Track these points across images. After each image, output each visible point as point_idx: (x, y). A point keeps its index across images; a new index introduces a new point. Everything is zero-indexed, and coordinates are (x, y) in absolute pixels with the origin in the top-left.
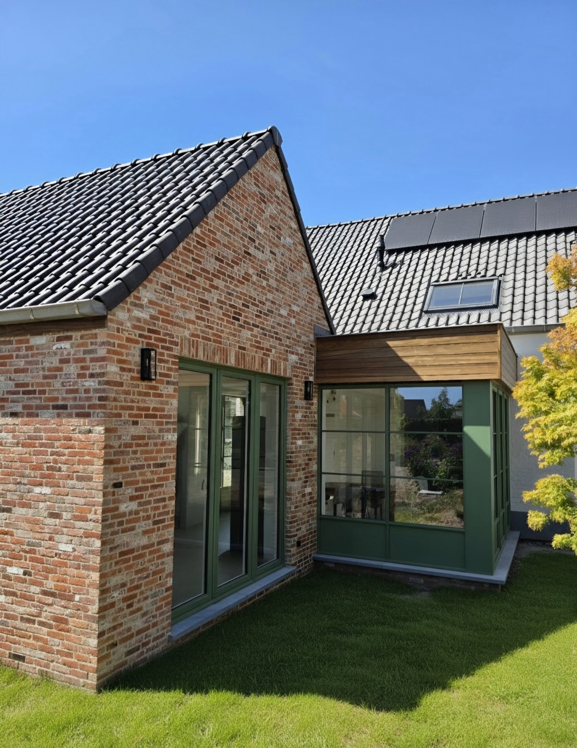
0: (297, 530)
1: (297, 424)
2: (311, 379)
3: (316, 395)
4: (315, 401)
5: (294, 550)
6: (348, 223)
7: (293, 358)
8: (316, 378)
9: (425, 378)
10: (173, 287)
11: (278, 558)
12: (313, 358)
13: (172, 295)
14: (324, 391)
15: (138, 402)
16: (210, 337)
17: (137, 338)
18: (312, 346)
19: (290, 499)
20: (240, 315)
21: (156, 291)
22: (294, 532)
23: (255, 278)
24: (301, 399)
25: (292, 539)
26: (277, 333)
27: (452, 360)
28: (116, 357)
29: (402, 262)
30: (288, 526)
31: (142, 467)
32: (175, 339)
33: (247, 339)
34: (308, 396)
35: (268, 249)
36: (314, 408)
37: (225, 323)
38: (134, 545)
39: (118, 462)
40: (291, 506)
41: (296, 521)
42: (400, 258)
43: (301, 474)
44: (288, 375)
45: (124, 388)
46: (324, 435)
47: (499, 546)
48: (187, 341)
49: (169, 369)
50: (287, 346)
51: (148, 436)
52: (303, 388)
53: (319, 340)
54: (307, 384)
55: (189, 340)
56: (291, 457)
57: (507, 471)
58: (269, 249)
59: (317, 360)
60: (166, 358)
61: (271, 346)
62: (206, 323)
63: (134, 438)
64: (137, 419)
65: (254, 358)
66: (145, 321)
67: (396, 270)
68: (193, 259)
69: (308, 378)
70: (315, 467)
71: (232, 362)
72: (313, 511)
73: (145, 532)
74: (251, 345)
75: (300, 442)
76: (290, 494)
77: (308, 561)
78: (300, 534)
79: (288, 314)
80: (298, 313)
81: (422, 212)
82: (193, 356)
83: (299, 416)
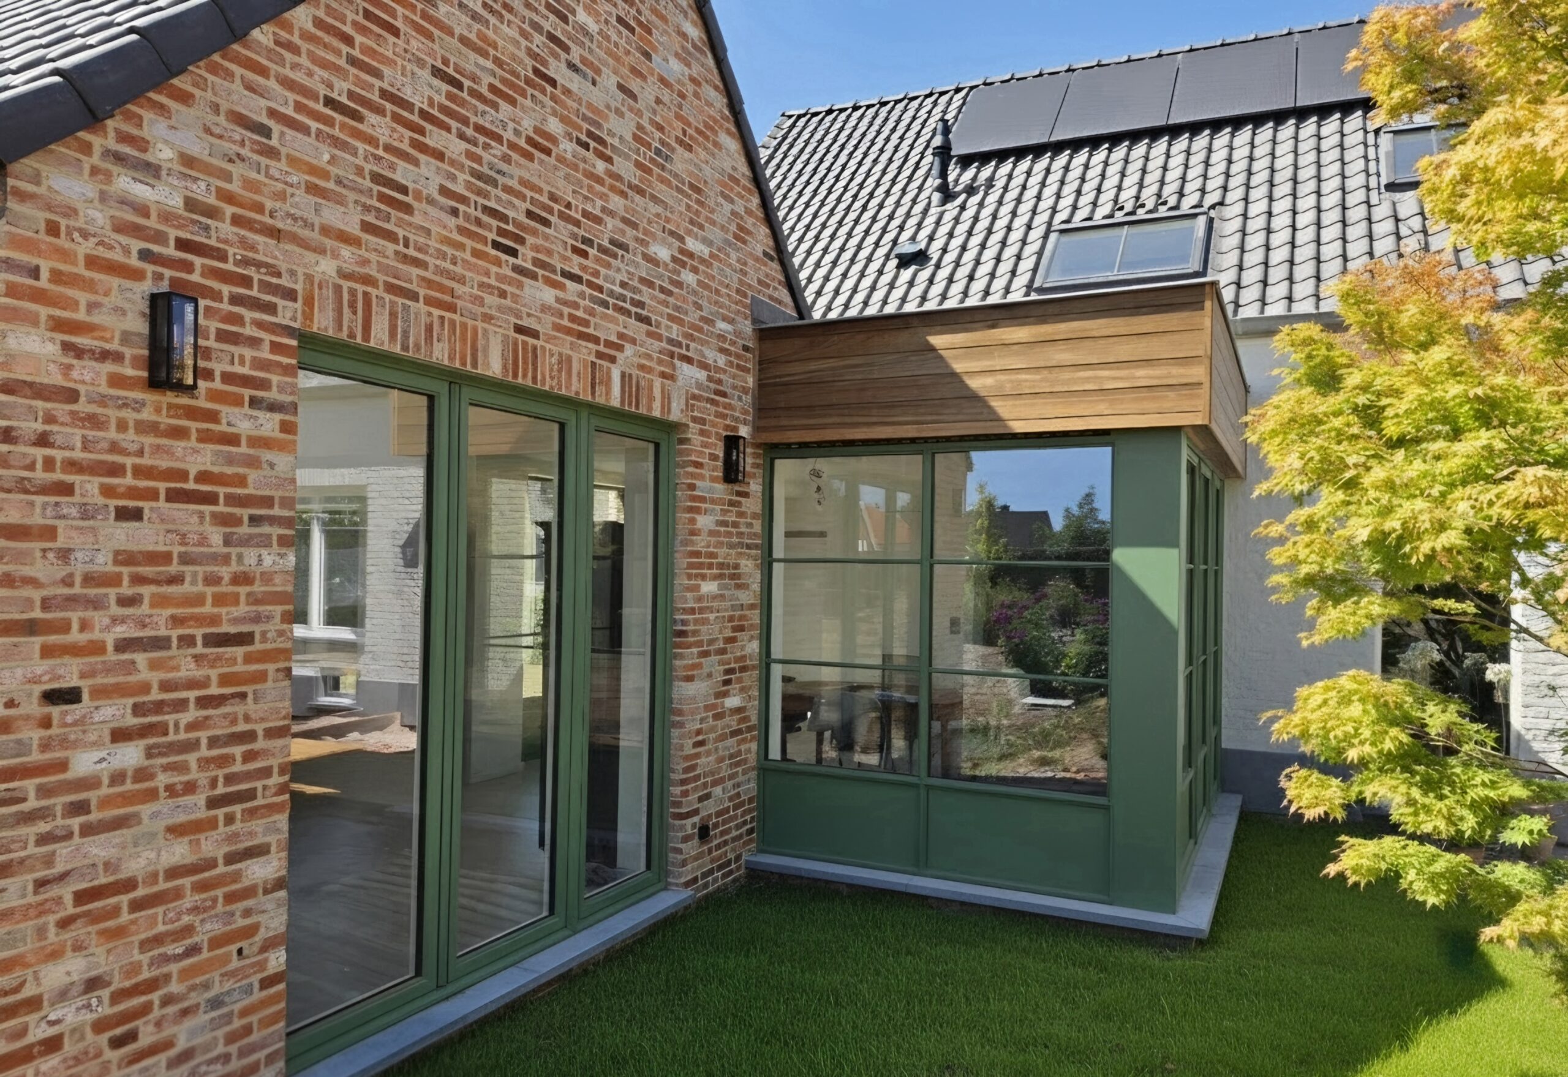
0: (701, 799)
1: (701, 543)
2: (744, 431)
3: (759, 472)
4: (755, 487)
5: (691, 848)
6: (874, 102)
7: (689, 374)
8: (757, 429)
9: (1019, 427)
10: (276, 128)
11: (649, 866)
12: (750, 381)
13: (272, 153)
14: (779, 463)
15: (140, 453)
16: (414, 287)
17: (134, 262)
18: (746, 348)
19: (681, 725)
20: (521, 241)
21: (208, 131)
22: (690, 803)
23: (567, 147)
24: (713, 479)
25: (689, 822)
26: (640, 304)
27: (1086, 380)
28: (44, 312)
29: (990, 183)
30: (677, 790)
31: (160, 643)
32: (285, 281)
33: (545, 308)
34: (731, 473)
35: (609, 80)
36: (753, 505)
37: (467, 256)
38: (135, 866)
39: (64, 627)
40: (682, 742)
41: (697, 778)
42: (986, 172)
43: (713, 665)
44: (675, 415)
45: (83, 407)
46: (778, 568)
47: (1193, 833)
48: (330, 293)
49: (260, 364)
50: (671, 341)
51: (180, 555)
52: (721, 454)
53: (765, 334)
54: (732, 442)
55: (338, 289)
56: (684, 622)
57: (1217, 655)
58: (614, 80)
59: (761, 385)
60: (249, 331)
61: (621, 336)
62: (401, 248)
63: (124, 558)
64: (140, 504)
65: (565, 362)
66: (167, 217)
67: (975, 199)
68: (353, 61)
69: (736, 429)
70: (753, 647)
71: (494, 366)
72: (749, 751)
73: (176, 831)
74: (558, 328)
75: (709, 587)
76: (680, 713)
77: (731, 872)
78: (709, 808)
79: (674, 259)
80: (703, 261)
81: (1041, 75)
82: (352, 335)
83: (704, 522)
